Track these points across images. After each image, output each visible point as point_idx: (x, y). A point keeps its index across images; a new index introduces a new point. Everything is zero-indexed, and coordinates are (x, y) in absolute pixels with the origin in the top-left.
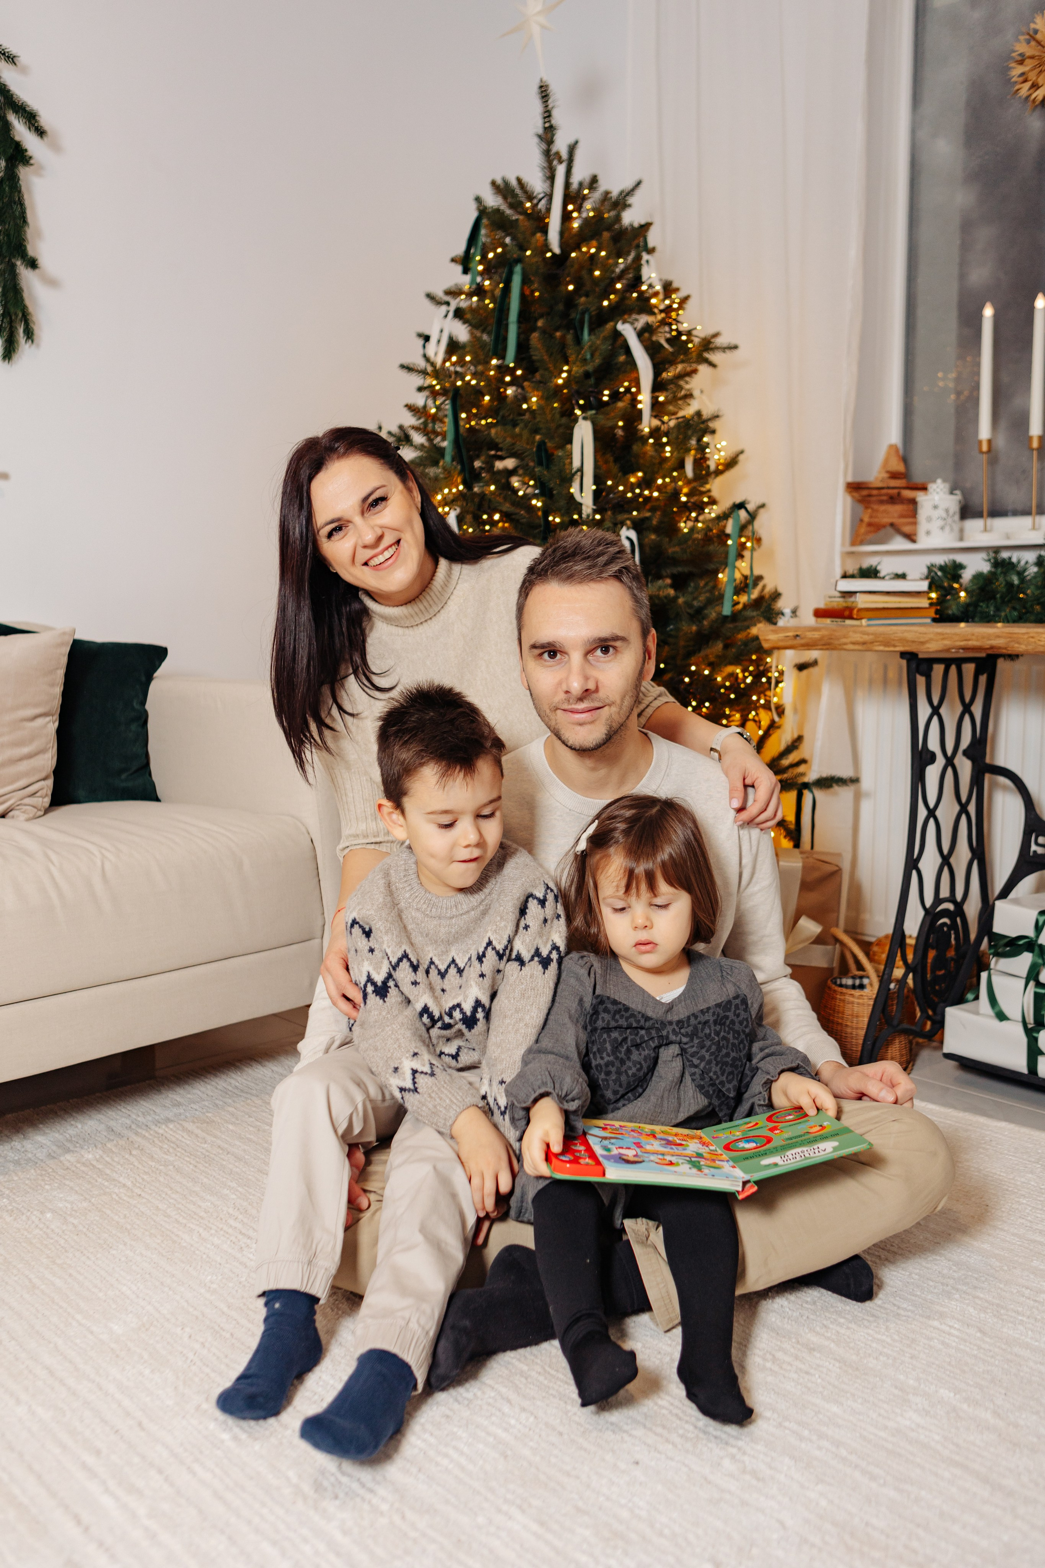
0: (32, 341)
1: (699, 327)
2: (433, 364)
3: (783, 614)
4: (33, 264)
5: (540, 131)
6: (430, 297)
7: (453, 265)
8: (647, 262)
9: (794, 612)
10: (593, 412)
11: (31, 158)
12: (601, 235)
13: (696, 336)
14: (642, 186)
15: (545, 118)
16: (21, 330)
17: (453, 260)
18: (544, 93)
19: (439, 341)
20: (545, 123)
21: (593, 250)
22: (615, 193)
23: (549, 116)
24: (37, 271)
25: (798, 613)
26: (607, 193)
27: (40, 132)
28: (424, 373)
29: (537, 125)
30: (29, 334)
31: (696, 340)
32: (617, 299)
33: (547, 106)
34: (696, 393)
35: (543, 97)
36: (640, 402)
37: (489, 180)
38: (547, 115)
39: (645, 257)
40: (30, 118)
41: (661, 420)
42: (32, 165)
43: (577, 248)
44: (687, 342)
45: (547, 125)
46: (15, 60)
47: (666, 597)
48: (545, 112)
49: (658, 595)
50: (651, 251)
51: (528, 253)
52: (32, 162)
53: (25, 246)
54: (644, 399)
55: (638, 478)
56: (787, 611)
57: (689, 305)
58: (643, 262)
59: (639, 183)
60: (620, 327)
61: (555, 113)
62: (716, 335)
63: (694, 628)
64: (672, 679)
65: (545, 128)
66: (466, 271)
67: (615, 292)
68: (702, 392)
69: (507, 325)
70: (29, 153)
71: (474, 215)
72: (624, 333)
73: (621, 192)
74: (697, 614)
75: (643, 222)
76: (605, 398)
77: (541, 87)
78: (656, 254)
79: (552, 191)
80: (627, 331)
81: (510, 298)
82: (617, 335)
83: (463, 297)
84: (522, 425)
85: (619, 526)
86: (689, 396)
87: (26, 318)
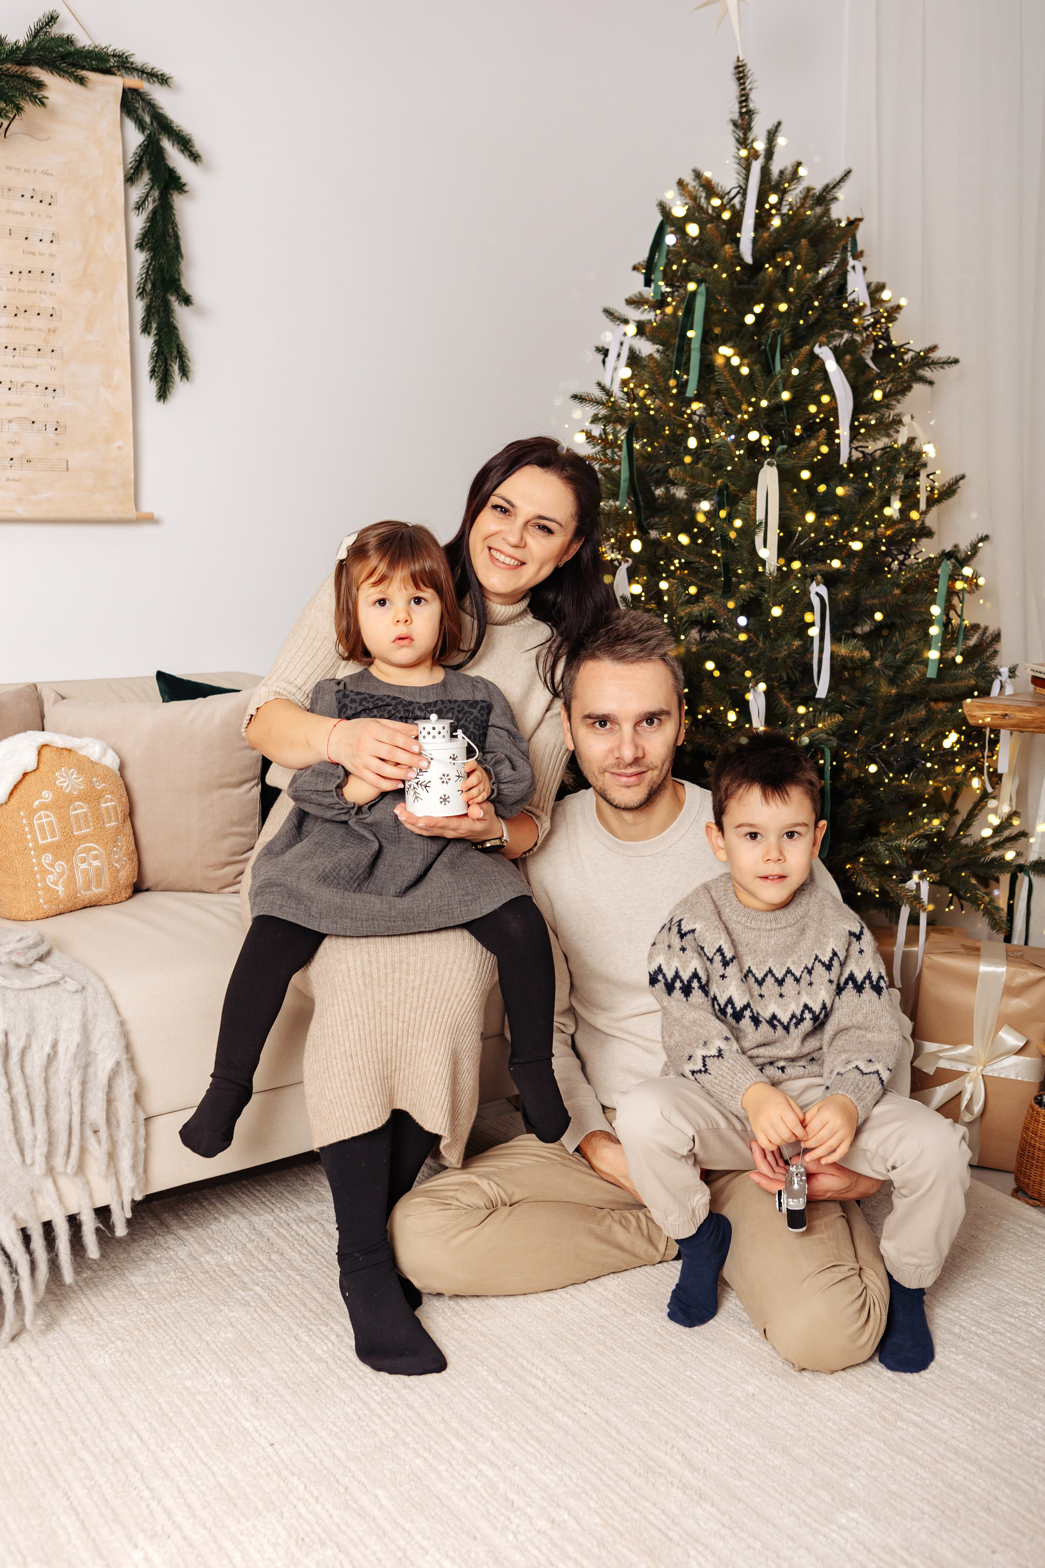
0: (187, 379)
1: (911, 342)
2: (609, 393)
3: (999, 674)
4: (187, 300)
5: (736, 116)
6: (608, 313)
7: (635, 273)
8: (853, 268)
9: (1012, 672)
10: (785, 447)
11: (184, 185)
12: (800, 242)
13: (909, 350)
14: (852, 175)
15: (741, 102)
16: (176, 368)
17: (635, 268)
18: (741, 73)
19: (619, 356)
20: (741, 108)
21: (788, 263)
22: (818, 187)
23: (746, 100)
24: (191, 307)
25: (1017, 673)
26: (809, 190)
27: (195, 157)
28: (598, 402)
29: (733, 110)
30: (184, 372)
31: (907, 357)
32: (816, 316)
33: (744, 89)
34: (906, 419)
35: (739, 79)
36: (838, 436)
37: (677, 180)
38: (744, 99)
39: (851, 262)
40: (185, 144)
41: (862, 452)
42: (186, 192)
43: (771, 259)
44: (896, 361)
45: (744, 110)
46: (169, 80)
47: (860, 660)
48: (742, 95)
49: (852, 656)
50: (857, 256)
51: (716, 266)
52: (186, 188)
53: (179, 280)
54: (843, 431)
55: (834, 521)
56: (1004, 671)
57: (900, 316)
58: (849, 268)
59: (848, 173)
60: (817, 350)
61: (753, 96)
62: (933, 349)
63: (894, 691)
64: (867, 747)
65: (741, 114)
66: (648, 283)
67: (814, 308)
68: (912, 417)
69: (689, 350)
70: (183, 180)
71: (659, 218)
72: (821, 356)
73: (827, 186)
74: (898, 673)
75: (852, 218)
76: (797, 434)
77: (737, 67)
78: (862, 259)
79: (747, 186)
80: (825, 353)
81: (693, 318)
82: (814, 358)
83: (646, 307)
84: (705, 460)
85: (809, 580)
86: (898, 422)
87: (181, 355)
